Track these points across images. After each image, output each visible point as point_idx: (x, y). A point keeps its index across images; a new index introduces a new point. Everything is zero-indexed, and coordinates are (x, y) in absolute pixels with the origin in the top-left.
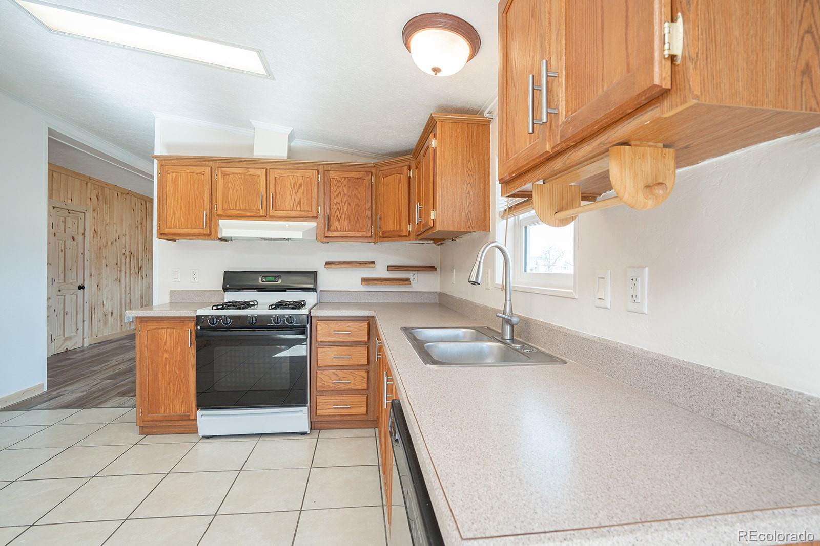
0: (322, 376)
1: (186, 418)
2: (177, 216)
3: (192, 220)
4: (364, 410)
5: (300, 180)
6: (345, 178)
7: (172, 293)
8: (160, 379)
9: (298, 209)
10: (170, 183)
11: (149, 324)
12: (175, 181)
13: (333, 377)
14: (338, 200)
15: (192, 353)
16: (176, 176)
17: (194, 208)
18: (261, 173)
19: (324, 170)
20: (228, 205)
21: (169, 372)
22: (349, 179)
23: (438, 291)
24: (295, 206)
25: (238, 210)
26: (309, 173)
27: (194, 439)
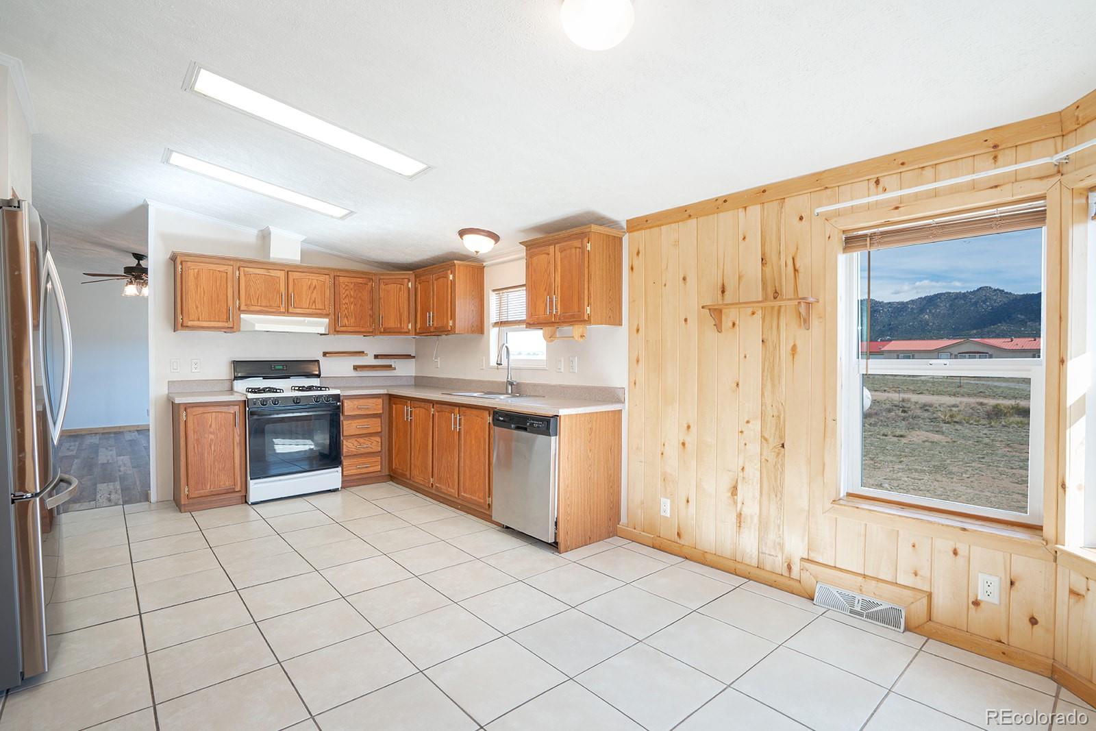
0: (347, 444)
1: (232, 490)
2: (199, 309)
4: (378, 468)
5: (315, 283)
6: (352, 283)
7: (171, 383)
8: (206, 458)
9: (314, 307)
10: (191, 278)
11: (195, 409)
12: (197, 277)
13: (356, 443)
14: (347, 301)
16: (198, 271)
18: (281, 275)
19: (336, 275)
20: (251, 301)
21: (214, 451)
22: (355, 284)
23: (414, 375)
24: (311, 304)
25: (261, 306)
26: (322, 278)
27: (245, 506)
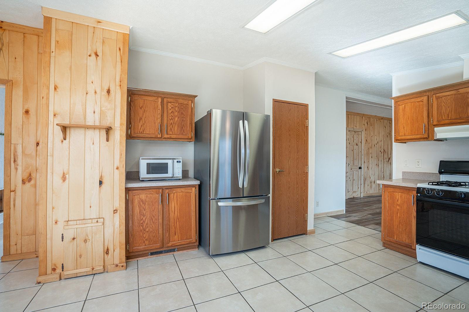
1: (410, 247)
2: (405, 129)
3: (415, 130)
7: (404, 173)
8: (394, 220)
10: (401, 111)
11: (389, 188)
12: (404, 109)
15: (414, 209)
16: (405, 106)
17: (416, 122)
20: (442, 117)
21: (400, 217)
25: (450, 120)
27: (414, 261)
